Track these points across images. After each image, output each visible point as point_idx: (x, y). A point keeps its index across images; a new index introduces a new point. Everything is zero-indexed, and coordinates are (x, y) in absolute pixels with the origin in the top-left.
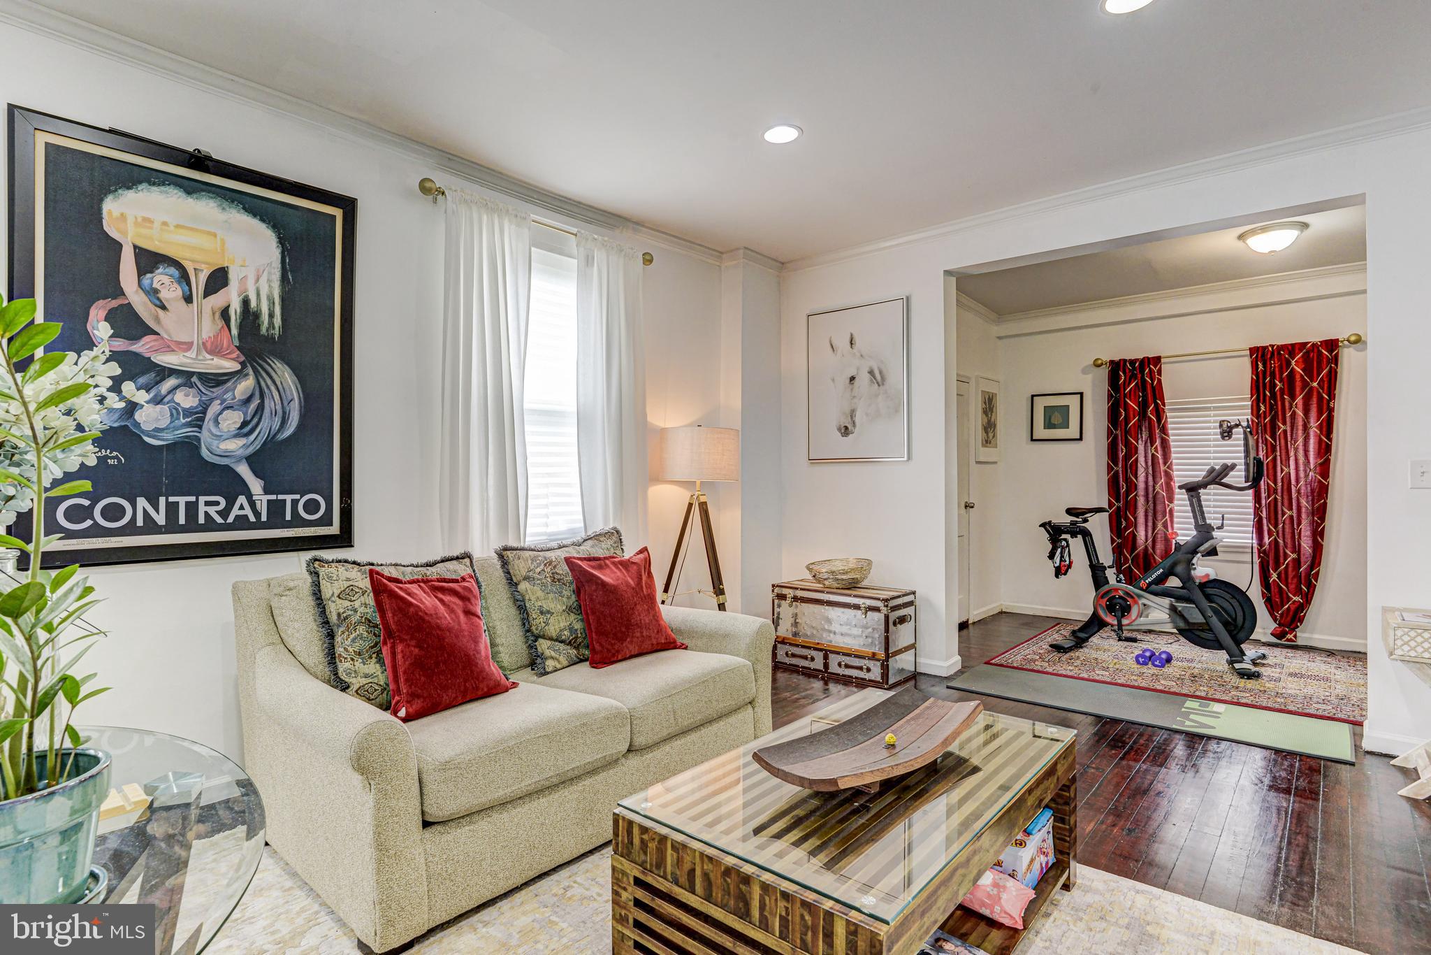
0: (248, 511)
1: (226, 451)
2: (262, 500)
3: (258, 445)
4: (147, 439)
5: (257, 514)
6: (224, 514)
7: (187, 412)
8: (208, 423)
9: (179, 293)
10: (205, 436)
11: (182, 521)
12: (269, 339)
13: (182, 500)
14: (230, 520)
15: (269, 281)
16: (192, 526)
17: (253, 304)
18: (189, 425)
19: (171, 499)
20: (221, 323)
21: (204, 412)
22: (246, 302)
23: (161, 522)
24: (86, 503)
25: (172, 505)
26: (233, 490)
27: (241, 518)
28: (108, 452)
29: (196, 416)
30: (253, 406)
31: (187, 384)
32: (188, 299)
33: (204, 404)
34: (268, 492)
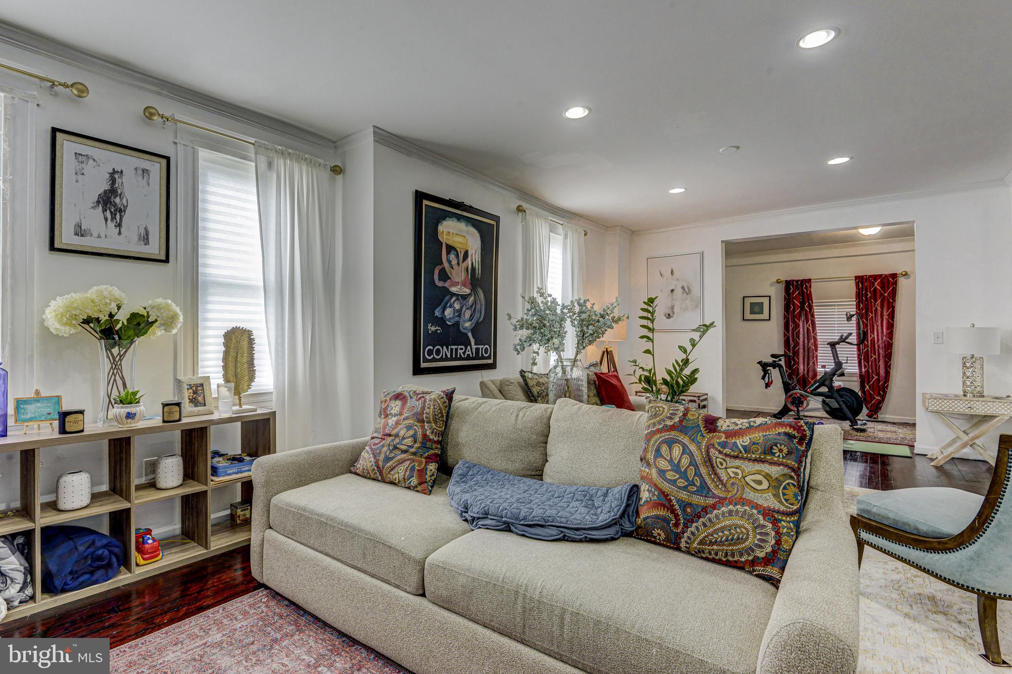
0: (470, 353)
1: (466, 327)
3: (474, 324)
4: (447, 322)
5: (472, 354)
6: (464, 353)
7: (458, 311)
8: (462, 315)
9: (456, 262)
10: (461, 321)
11: (454, 356)
12: (478, 279)
13: (454, 347)
14: (466, 356)
15: (478, 254)
16: (456, 359)
18: (458, 316)
19: (452, 347)
20: (466, 273)
21: (461, 311)
23: (449, 357)
24: (432, 348)
25: (452, 349)
26: (467, 343)
27: (468, 355)
28: (437, 328)
29: (459, 313)
30: (473, 308)
31: (458, 299)
32: (458, 264)
33: (462, 308)
34: (476, 344)
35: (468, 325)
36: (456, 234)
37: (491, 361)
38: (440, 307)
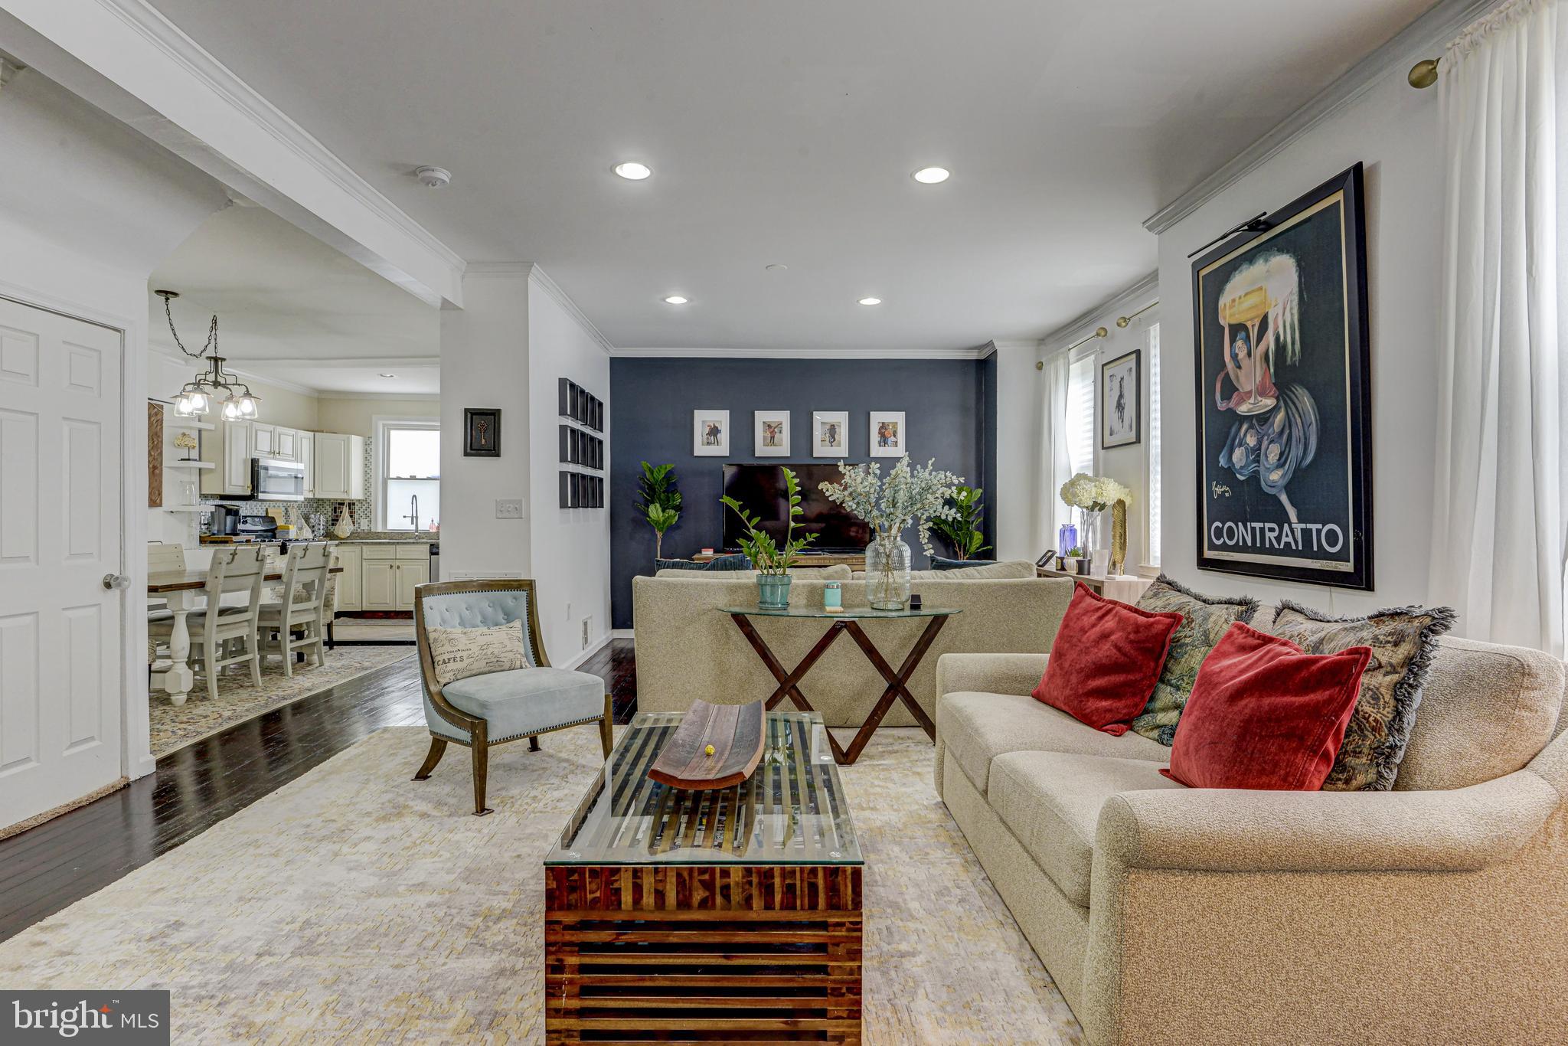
0: (1290, 539)
1: (1274, 482)
2: (1298, 527)
3: (1290, 475)
4: (1238, 476)
5: (1296, 542)
6: (1278, 539)
7: (1253, 450)
8: (1262, 457)
9: (1246, 350)
10: (1262, 469)
11: (1258, 545)
12: (1293, 365)
13: (1258, 525)
14: (1282, 547)
15: (1291, 309)
16: (1262, 550)
17: (1282, 338)
18: (1254, 461)
19: (1254, 525)
20: (1265, 366)
21: (1260, 449)
22: (1277, 339)
23: (1250, 544)
24: (1220, 525)
25: (1253, 529)
26: (1282, 518)
27: (1287, 544)
28: (1225, 488)
29: (1256, 454)
30: (1285, 437)
31: (1251, 427)
32: (1249, 354)
33: (1260, 442)
34: (1300, 521)
35: (1275, 476)
36: (1246, 294)
37: (1348, 567)
38: (1226, 448)
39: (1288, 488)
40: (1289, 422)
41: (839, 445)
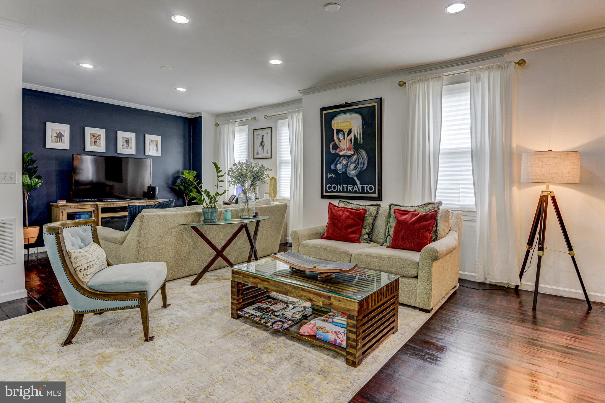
0: (357, 189)
1: (352, 174)
2: (360, 186)
3: (358, 172)
4: (339, 172)
5: (359, 190)
6: (353, 189)
7: (345, 165)
8: (348, 167)
9: (343, 137)
10: (348, 170)
11: (345, 191)
12: (360, 144)
13: (345, 185)
14: (354, 191)
15: (360, 129)
16: (347, 192)
17: (356, 136)
18: (345, 168)
19: (343, 185)
20: (350, 143)
21: (347, 165)
22: (355, 136)
23: (342, 190)
24: (330, 185)
25: (343, 187)
26: (354, 183)
27: (356, 191)
28: (333, 175)
29: (346, 166)
30: (357, 162)
31: (345, 158)
32: (344, 138)
33: (348, 163)
34: (361, 184)
35: (353, 172)
36: (343, 122)
37: (376, 195)
38: (334, 164)
39: (357, 176)
40: (358, 158)
41: (131, 148)
